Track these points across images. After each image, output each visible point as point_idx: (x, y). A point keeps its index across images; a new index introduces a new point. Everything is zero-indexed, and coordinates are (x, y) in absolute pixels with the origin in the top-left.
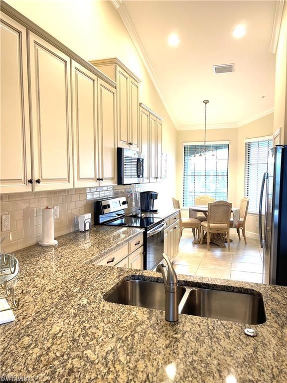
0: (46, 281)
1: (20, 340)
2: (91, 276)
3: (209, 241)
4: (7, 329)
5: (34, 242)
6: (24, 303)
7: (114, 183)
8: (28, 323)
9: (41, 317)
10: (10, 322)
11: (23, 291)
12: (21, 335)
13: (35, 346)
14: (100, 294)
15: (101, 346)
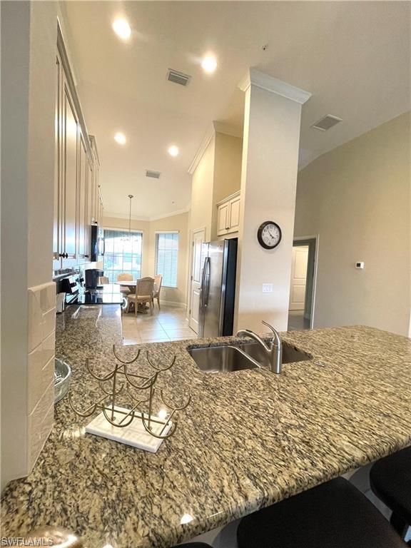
1: (217, 442)
12: (209, 437)
13: (241, 439)
15: (281, 411)
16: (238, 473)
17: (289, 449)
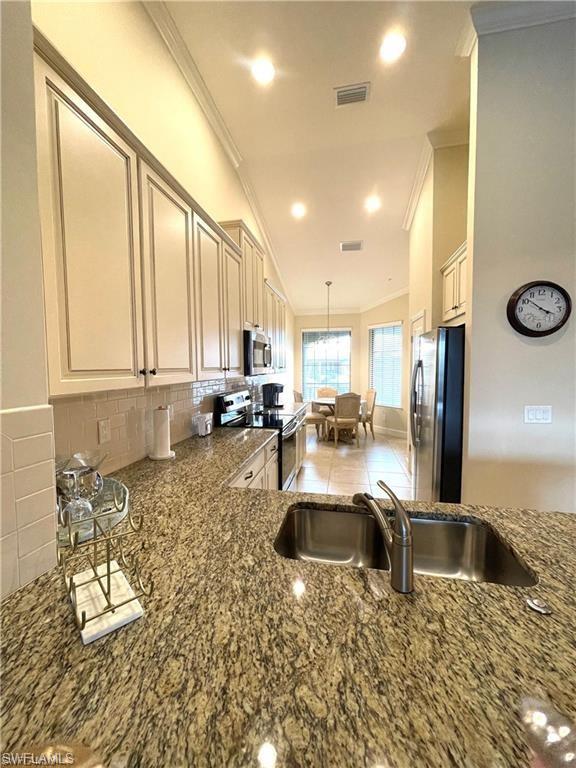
0: (177, 522)
1: (161, 670)
2: (240, 508)
3: (336, 438)
4: (131, 640)
5: (142, 454)
6: (151, 570)
7: (241, 374)
8: (168, 619)
9: (186, 601)
10: (134, 621)
11: (143, 544)
12: (162, 657)
13: (195, 686)
14: (267, 544)
15: (320, 671)
16: (129, 739)
17: (246, 756)
